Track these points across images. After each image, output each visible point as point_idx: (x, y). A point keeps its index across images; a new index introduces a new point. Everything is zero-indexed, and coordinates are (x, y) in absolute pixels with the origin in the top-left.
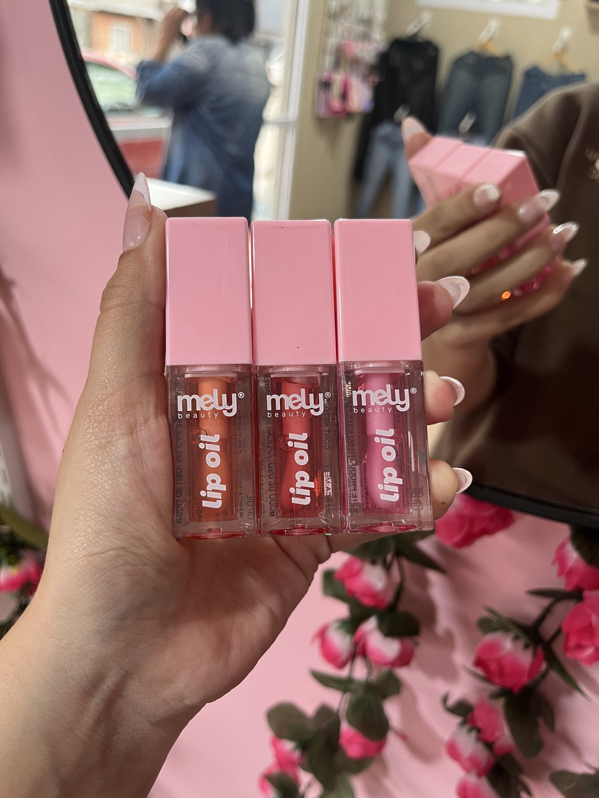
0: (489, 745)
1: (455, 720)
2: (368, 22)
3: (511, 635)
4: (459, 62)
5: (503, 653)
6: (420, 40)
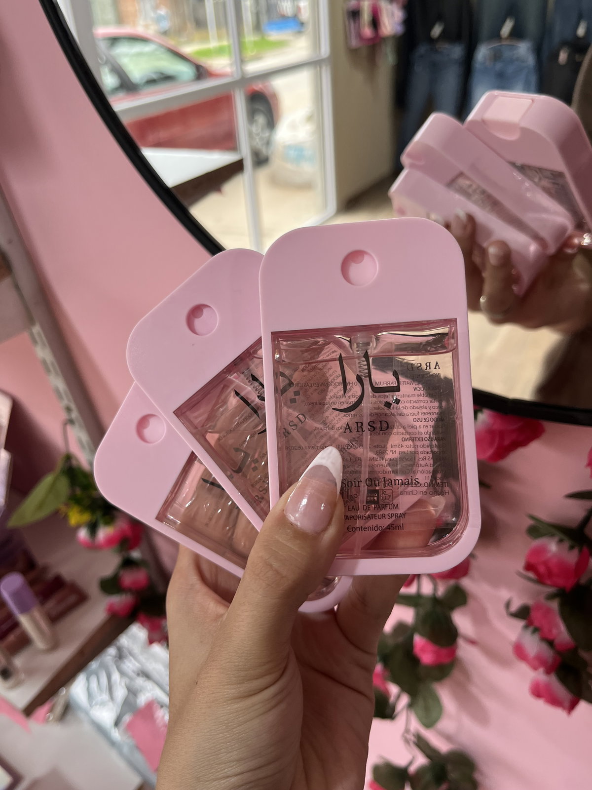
0: (551, 643)
1: (520, 624)
3: (556, 539)
5: (549, 555)
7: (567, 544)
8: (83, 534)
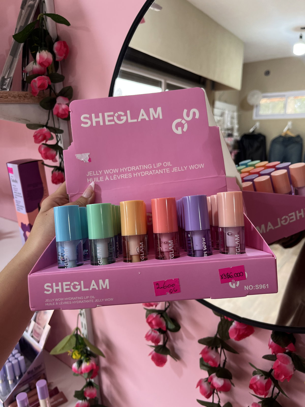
2: (232, 129)
3: (261, 375)
4: (275, 141)
5: (257, 380)
6: (256, 133)
7: (264, 377)
8: (75, 365)
